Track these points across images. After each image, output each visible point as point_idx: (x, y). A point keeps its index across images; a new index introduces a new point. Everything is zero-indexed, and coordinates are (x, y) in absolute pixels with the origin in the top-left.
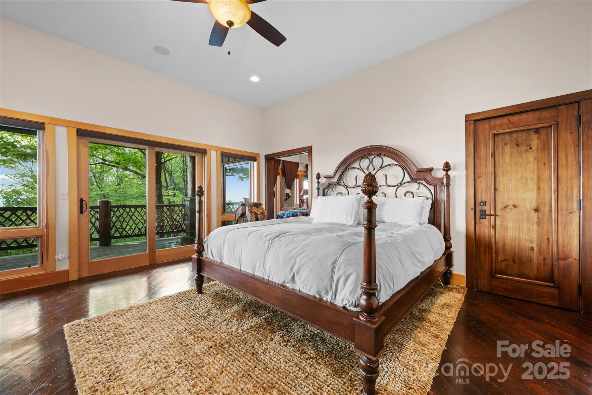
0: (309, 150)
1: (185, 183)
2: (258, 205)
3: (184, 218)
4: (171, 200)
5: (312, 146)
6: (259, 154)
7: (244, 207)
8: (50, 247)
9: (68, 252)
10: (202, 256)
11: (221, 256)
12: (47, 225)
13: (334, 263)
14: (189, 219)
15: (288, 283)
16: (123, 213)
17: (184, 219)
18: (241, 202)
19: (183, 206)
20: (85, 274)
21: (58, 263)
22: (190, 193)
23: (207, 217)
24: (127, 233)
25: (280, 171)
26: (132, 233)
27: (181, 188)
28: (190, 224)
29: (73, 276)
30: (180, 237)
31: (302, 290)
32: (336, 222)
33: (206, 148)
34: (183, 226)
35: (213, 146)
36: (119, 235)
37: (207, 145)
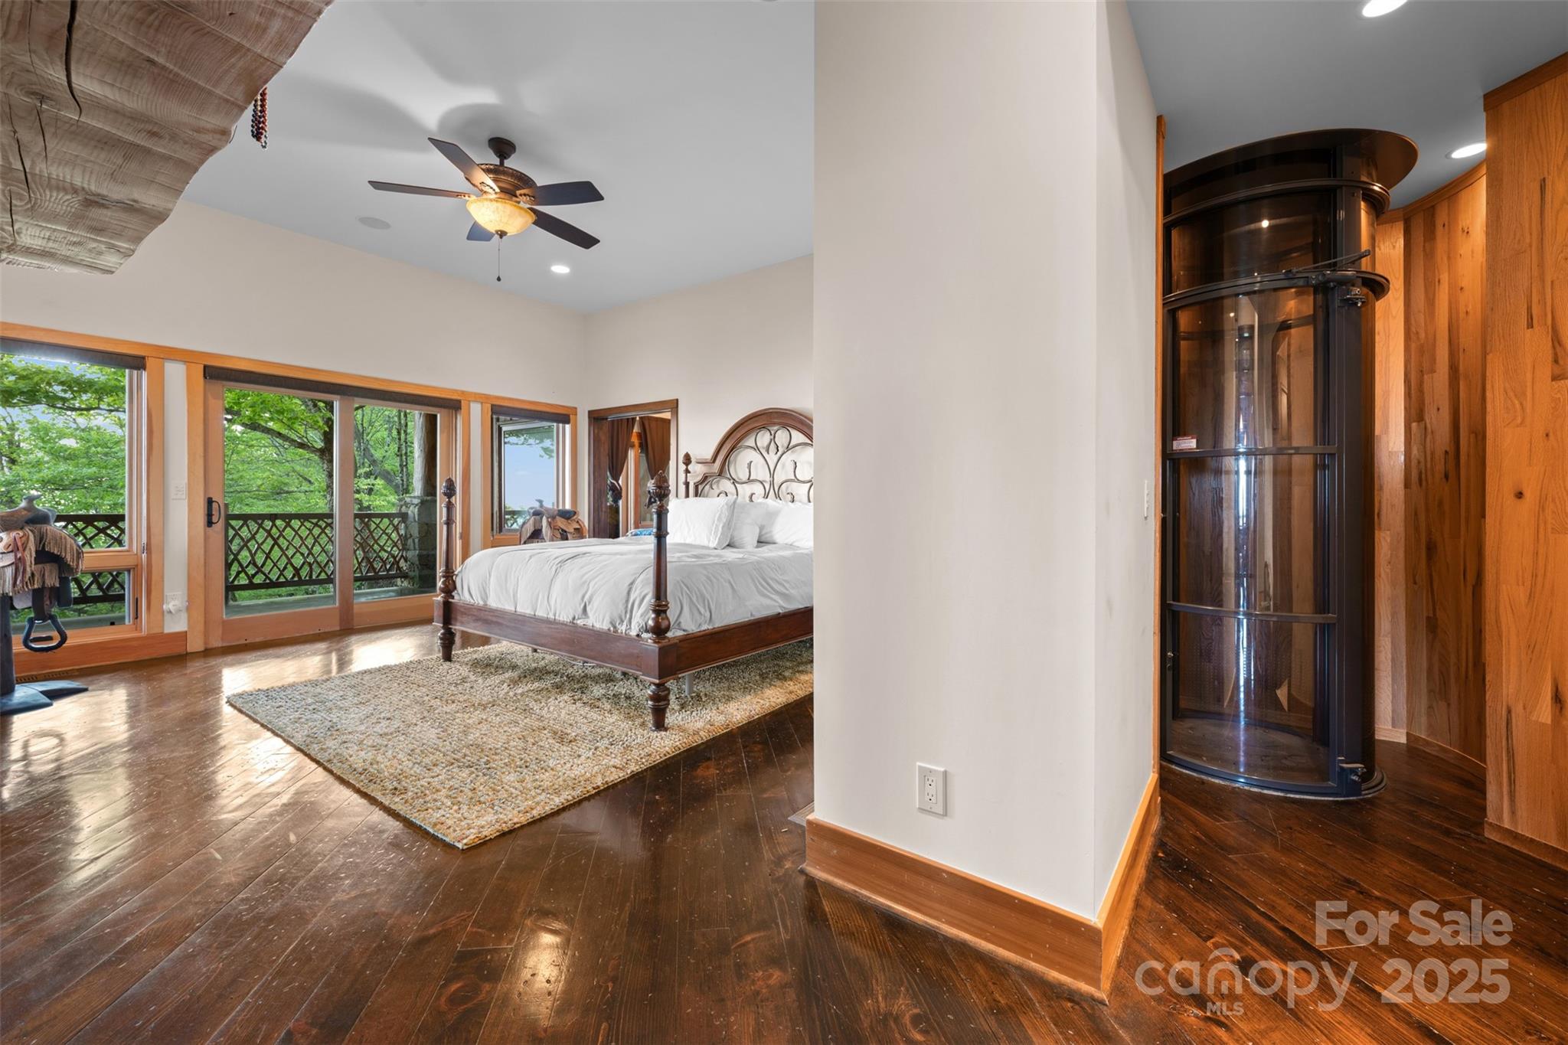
0: (673, 406)
1: (401, 460)
2: (568, 515)
3: (404, 545)
4: (366, 504)
5: (677, 400)
6: (576, 408)
7: (538, 517)
8: (153, 587)
9: (186, 599)
10: (453, 597)
11: (486, 594)
12: (148, 548)
13: (632, 583)
14: (417, 547)
15: (579, 619)
16: (257, 532)
17: (405, 548)
18: (532, 508)
19: (404, 517)
20: (216, 643)
21: (167, 617)
22: (420, 487)
23: (461, 537)
24: (267, 577)
25: (635, 439)
26: (278, 579)
27: (388, 473)
28: (420, 556)
29: (195, 644)
30: (395, 588)
31: (595, 625)
32: (694, 543)
33: (459, 398)
34: (402, 563)
35: (475, 394)
36: (247, 582)
37: (463, 392)
